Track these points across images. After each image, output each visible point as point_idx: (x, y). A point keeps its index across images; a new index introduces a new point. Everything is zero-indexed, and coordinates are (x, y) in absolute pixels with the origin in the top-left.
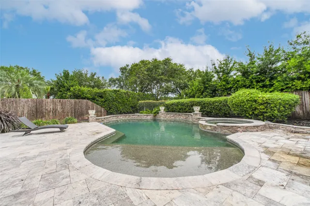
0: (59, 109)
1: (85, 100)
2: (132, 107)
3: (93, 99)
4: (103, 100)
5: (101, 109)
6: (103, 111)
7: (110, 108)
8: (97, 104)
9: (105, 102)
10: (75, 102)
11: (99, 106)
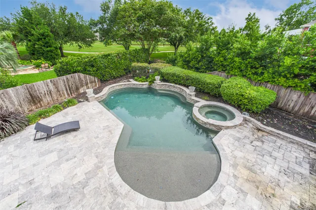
0: (53, 90)
1: (76, 74)
2: (125, 70)
3: (84, 71)
4: (94, 69)
5: (95, 79)
6: (96, 80)
7: (103, 76)
8: (90, 74)
9: (97, 71)
10: (67, 79)
11: (92, 77)
